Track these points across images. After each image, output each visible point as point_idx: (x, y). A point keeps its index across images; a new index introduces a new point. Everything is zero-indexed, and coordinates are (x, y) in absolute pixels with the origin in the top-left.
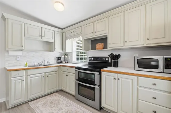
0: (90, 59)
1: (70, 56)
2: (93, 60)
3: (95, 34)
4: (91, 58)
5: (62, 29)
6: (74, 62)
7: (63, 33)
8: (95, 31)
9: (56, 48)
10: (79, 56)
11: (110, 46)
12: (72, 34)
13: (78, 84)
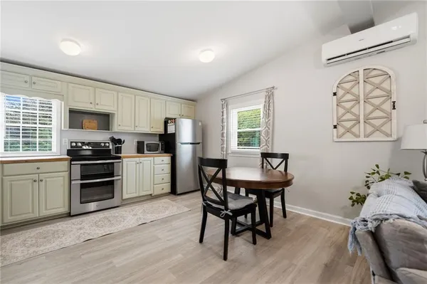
0: (74, 144)
4: (76, 143)
8: (98, 102)
10: (21, 140)
11: (120, 128)
12: (27, 85)
13: (79, 186)
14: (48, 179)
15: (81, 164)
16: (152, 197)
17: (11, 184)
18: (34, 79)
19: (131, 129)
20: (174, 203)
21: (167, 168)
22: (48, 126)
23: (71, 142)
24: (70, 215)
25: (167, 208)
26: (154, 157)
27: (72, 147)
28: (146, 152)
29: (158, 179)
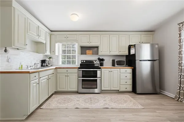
0: (82, 61)
1: (54, 59)
2: (85, 62)
3: (91, 44)
4: (83, 61)
5: (51, 31)
6: (61, 65)
7: (51, 35)
8: (91, 41)
9: (47, 50)
10: (66, 60)
11: (101, 53)
12: (65, 39)
13: (81, 80)
14: (70, 76)
15: (82, 70)
16: (118, 92)
17: (59, 77)
18: (68, 36)
19: (108, 53)
20: (132, 99)
21: (130, 76)
22: (75, 54)
23: (81, 61)
24: (77, 93)
25: (126, 102)
26: (120, 68)
27: (82, 62)
28: (116, 65)
29: (123, 82)
